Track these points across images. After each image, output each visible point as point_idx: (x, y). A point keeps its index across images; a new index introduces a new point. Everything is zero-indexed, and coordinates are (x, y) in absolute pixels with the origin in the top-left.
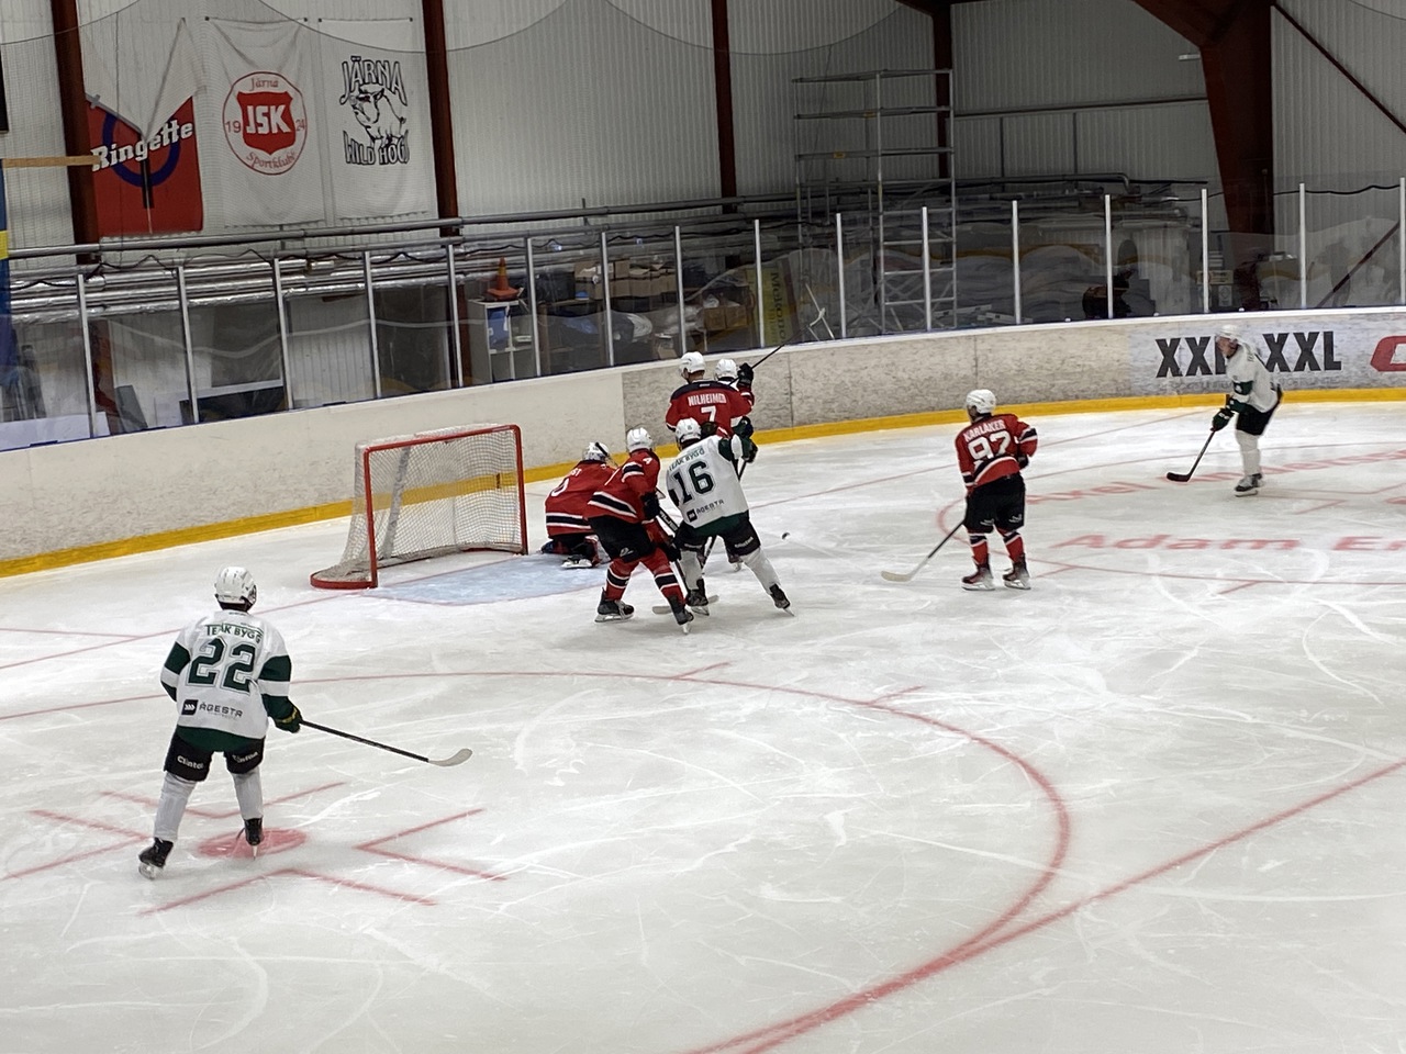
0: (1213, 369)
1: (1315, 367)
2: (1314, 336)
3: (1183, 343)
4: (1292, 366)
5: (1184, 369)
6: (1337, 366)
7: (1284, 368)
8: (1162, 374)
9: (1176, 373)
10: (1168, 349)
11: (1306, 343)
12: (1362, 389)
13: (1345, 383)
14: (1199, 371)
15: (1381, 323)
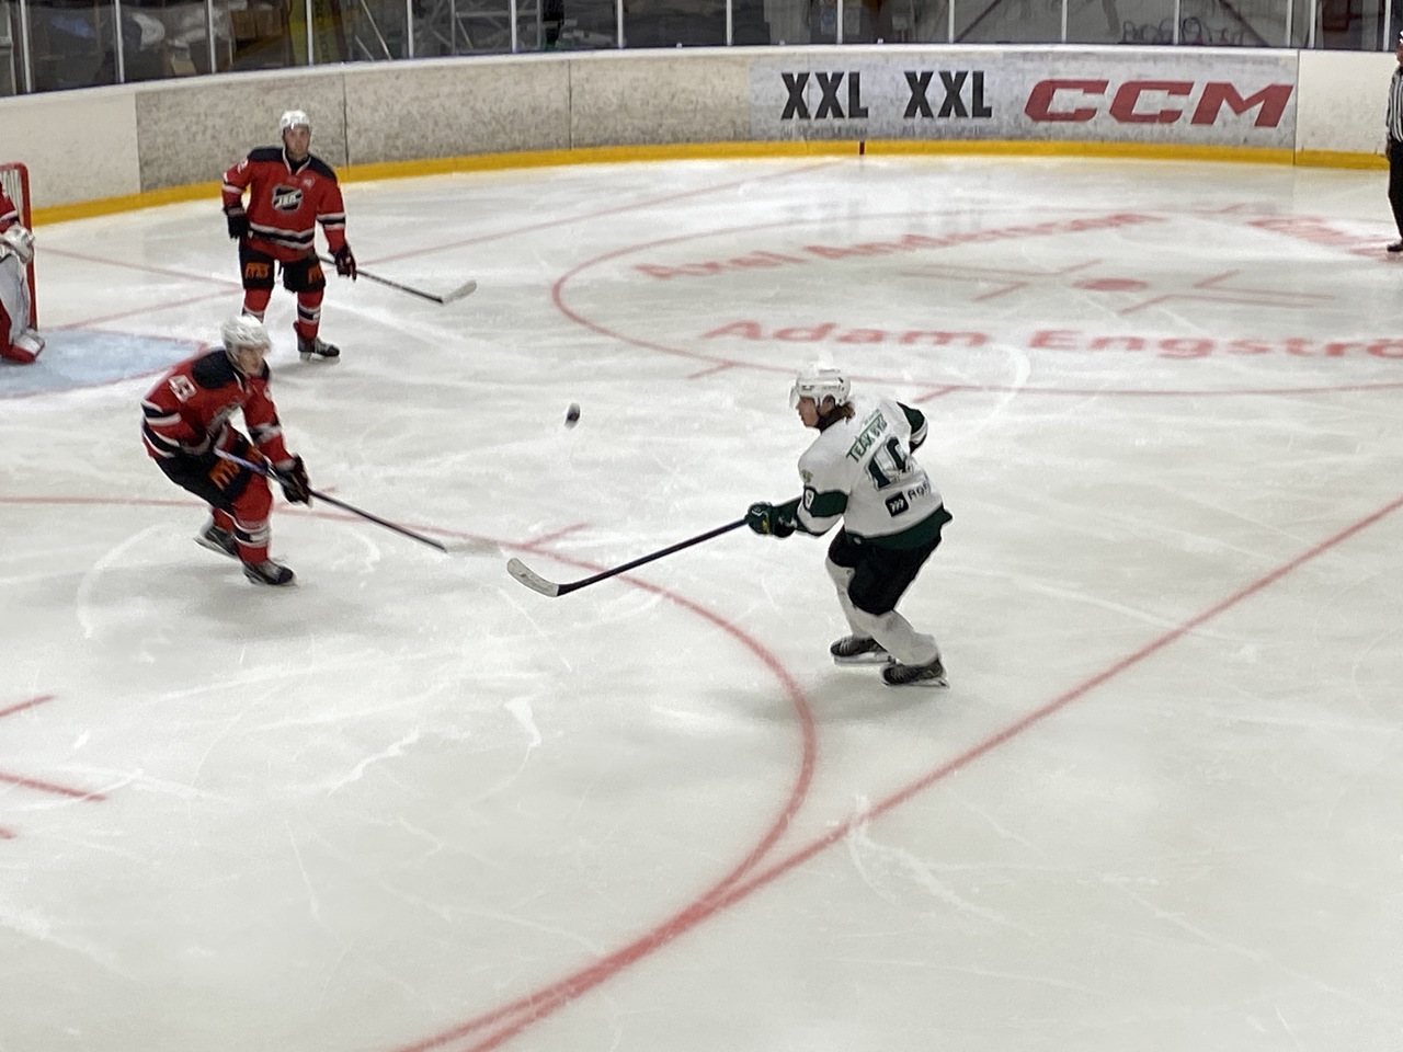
0: (846, 111)
1: (961, 113)
2: (962, 76)
3: (813, 79)
4: (936, 111)
5: (813, 111)
6: (987, 113)
7: (927, 113)
8: (787, 115)
9: (804, 114)
10: (795, 85)
11: (953, 84)
12: (1015, 140)
13: (995, 134)
14: (830, 114)
15: (1036, 64)
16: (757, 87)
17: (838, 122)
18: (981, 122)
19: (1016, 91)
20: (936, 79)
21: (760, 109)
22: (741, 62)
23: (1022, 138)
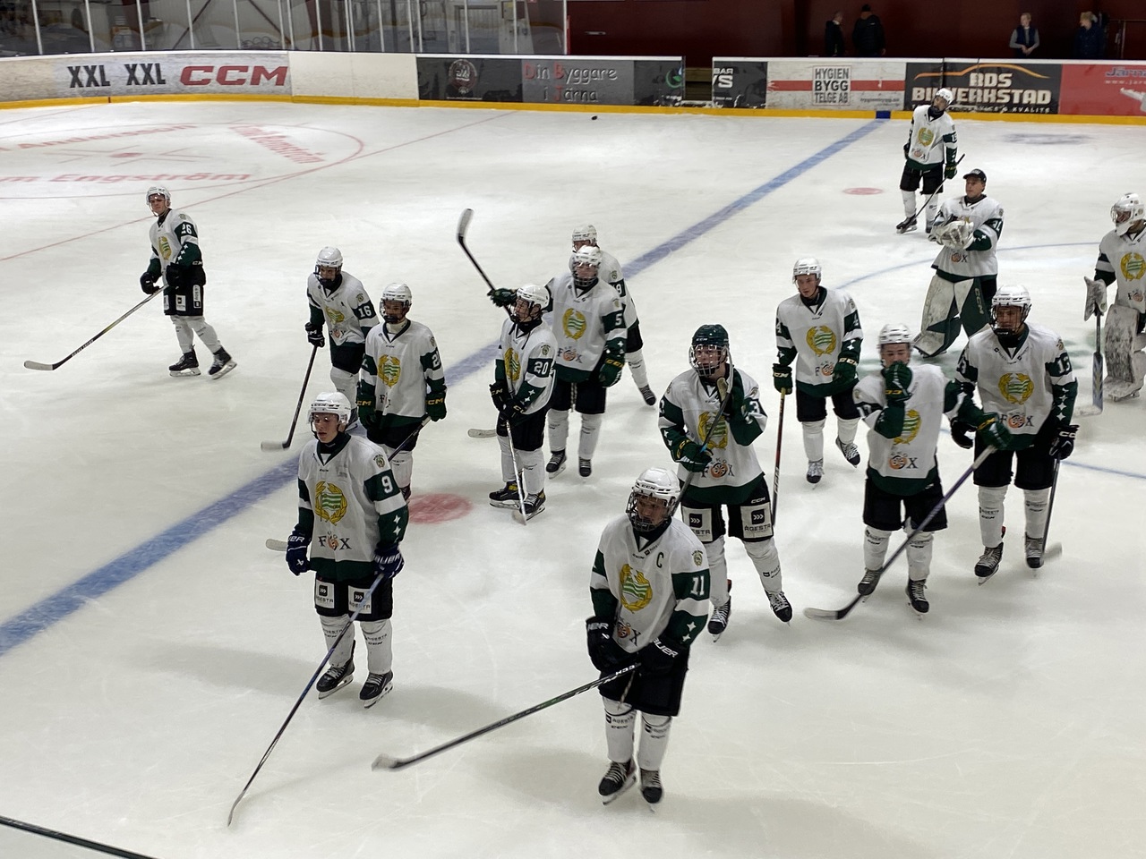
0: (100, 83)
1: (152, 83)
2: (150, 65)
3: (82, 69)
4: (141, 82)
5: (84, 83)
6: (163, 82)
7: (137, 83)
8: (73, 86)
9: (81, 85)
10: (75, 72)
11: (147, 69)
12: (177, 94)
13: (168, 91)
14: (92, 85)
15: (182, 60)
16: (56, 73)
17: (97, 88)
18: (161, 86)
19: (175, 71)
20: (139, 68)
21: (59, 84)
22: (47, 62)
23: (180, 93)
